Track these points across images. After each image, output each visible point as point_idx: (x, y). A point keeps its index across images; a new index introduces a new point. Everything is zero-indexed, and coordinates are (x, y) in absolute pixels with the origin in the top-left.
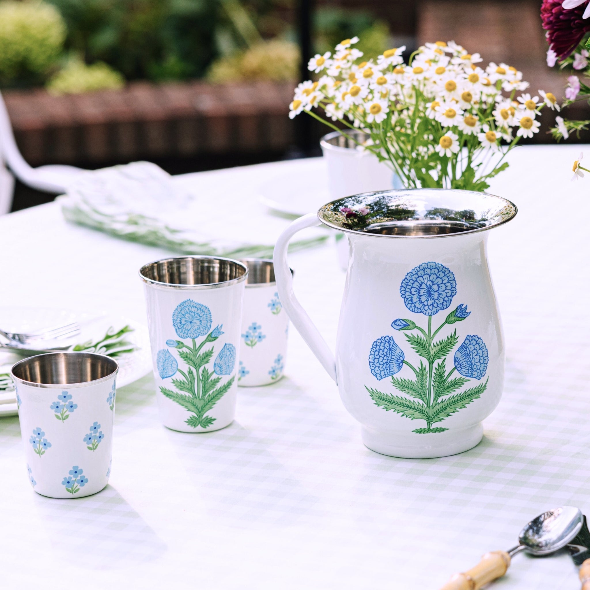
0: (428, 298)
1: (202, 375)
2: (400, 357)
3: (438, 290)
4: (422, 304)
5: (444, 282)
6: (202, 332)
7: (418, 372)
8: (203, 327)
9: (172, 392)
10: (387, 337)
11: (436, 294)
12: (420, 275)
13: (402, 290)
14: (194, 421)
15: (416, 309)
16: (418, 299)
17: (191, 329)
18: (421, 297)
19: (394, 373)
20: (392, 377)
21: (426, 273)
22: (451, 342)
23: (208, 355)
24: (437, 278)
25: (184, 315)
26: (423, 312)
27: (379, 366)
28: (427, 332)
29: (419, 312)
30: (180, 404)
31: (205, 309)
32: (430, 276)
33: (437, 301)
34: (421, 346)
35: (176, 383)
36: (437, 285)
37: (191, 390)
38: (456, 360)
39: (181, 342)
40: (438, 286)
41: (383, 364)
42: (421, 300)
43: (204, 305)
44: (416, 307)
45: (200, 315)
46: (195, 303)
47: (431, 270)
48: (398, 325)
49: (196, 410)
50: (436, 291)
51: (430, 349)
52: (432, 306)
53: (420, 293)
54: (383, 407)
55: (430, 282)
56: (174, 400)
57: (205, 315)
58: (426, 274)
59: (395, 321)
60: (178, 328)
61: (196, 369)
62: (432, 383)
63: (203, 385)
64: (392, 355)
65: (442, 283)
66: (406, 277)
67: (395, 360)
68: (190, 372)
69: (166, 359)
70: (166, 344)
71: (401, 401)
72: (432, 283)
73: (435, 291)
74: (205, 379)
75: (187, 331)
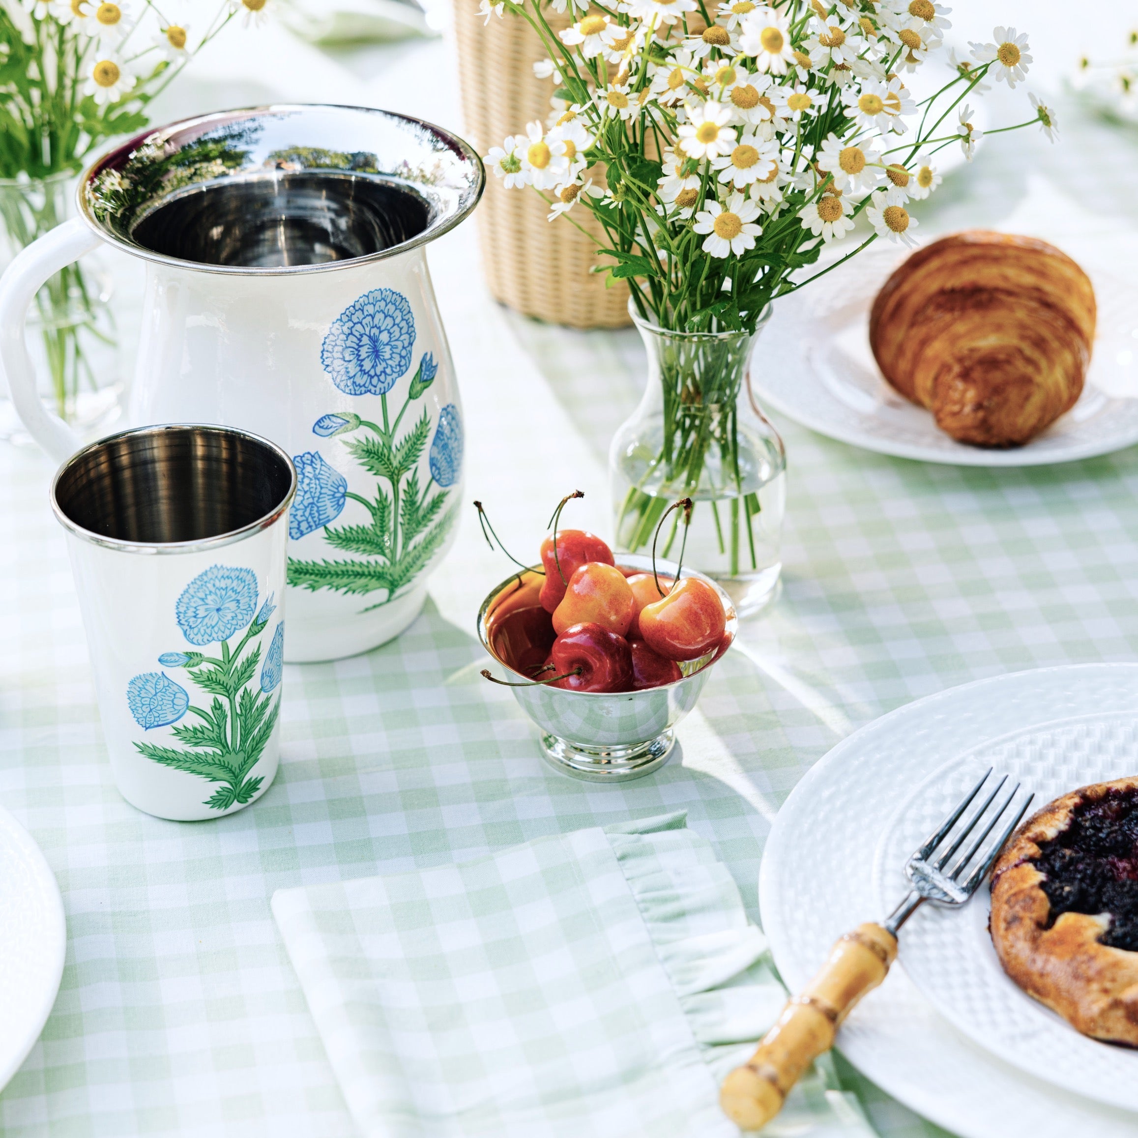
0: (375, 361)
1: (241, 704)
2: (338, 487)
3: (390, 341)
4: (366, 376)
5: (397, 321)
6: (240, 623)
7: (374, 508)
8: (243, 612)
9: (173, 751)
10: (306, 455)
11: (388, 348)
12: (356, 320)
13: (324, 357)
14: (224, 798)
15: (357, 388)
16: (358, 368)
17: (220, 622)
18: (363, 363)
19: (329, 521)
20: (326, 528)
21: (366, 313)
22: (421, 433)
23: (251, 662)
24: (386, 317)
25: (203, 599)
26: (370, 391)
27: (295, 513)
28: (382, 427)
29: (363, 392)
30: (193, 771)
31: (245, 574)
32: (373, 318)
33: (390, 362)
34: (376, 457)
35: (184, 734)
36: (386, 331)
37: (220, 741)
38: (433, 463)
39: (197, 654)
40: (389, 332)
41: (303, 507)
42: (363, 368)
43: (244, 567)
44: (357, 384)
45: (236, 590)
46: (228, 570)
47: (374, 305)
48: (327, 428)
49: (227, 776)
50: (387, 344)
51: (392, 457)
52: (383, 374)
53: (360, 356)
54: (305, 585)
55: (375, 328)
56: (178, 767)
57: (246, 588)
58: (367, 315)
59: (319, 421)
60: (191, 627)
61: (229, 697)
62: (400, 519)
63: (243, 724)
64: (321, 488)
65: (394, 325)
66: (330, 331)
67: (329, 495)
68: (218, 707)
69: (157, 691)
70: (159, 663)
71: (344, 568)
72: (378, 330)
73: (385, 343)
74: (246, 711)
75: (210, 628)
